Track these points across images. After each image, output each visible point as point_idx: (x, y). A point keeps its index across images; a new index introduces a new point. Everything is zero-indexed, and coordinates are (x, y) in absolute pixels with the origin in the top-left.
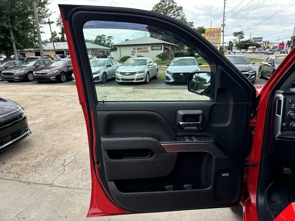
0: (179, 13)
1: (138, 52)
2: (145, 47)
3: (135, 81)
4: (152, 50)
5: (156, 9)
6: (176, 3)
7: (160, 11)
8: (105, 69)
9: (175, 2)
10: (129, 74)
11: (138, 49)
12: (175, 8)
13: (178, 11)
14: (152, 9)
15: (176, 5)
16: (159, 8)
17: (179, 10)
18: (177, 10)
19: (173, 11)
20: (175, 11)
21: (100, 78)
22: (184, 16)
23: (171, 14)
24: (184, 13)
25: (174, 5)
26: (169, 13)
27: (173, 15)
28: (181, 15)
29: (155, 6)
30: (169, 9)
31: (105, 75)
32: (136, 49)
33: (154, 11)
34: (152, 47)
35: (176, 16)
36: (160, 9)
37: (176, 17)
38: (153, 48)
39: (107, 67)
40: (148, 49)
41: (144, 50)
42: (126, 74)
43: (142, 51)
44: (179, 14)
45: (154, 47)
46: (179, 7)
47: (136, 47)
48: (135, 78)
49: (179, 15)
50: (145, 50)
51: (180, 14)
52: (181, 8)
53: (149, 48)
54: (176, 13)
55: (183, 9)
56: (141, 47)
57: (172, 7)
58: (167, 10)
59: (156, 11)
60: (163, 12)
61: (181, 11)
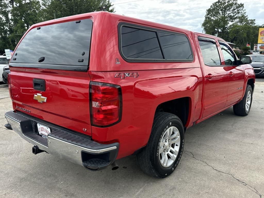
0: (239, 10)
5: (214, 7)
14: (210, 8)
17: (240, 7)
18: (237, 8)
20: (235, 8)
23: (230, 12)
24: (245, 10)
25: (234, 2)
28: (241, 12)
29: (213, 4)
30: (228, 7)
35: (235, 14)
37: (235, 15)
52: (242, 5)
54: (236, 10)
55: (244, 6)
57: (231, 5)
58: (225, 8)
59: (214, 9)
60: (222, 10)
61: (242, 8)
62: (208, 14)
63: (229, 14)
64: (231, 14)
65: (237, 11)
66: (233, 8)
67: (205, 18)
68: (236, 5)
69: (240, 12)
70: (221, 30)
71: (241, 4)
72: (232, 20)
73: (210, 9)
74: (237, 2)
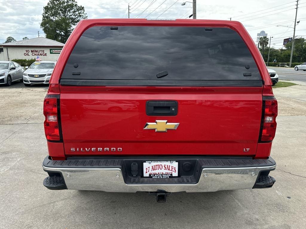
1: (33, 54)
2: (42, 49)
3: (44, 83)
4: (51, 53)
5: (52, 5)
6: (76, 2)
7: (58, 9)
8: (9, 72)
9: (74, 1)
10: (38, 76)
11: (32, 51)
12: (75, 7)
13: (80, 12)
14: (47, 5)
15: (77, 4)
16: (55, 5)
17: (81, 10)
18: (78, 10)
19: (73, 11)
20: (76, 10)
21: (5, 80)
22: (86, 17)
23: (71, 14)
24: (86, 14)
25: (74, 3)
26: (68, 12)
27: (74, 15)
28: (83, 16)
29: (50, 2)
30: (68, 8)
31: (9, 78)
32: (30, 51)
33: (50, 7)
34: (50, 50)
35: (77, 16)
36: (57, 7)
37: (76, 18)
38: (52, 51)
39: (10, 70)
40: (45, 52)
41: (40, 53)
42: (35, 76)
43: (38, 54)
44: (80, 14)
45: (54, 50)
46: (80, 6)
47: (30, 50)
48: (45, 80)
49: (80, 16)
50: (42, 53)
51: (82, 14)
52: (82, 8)
53: (47, 51)
54: (77, 13)
55: (85, 9)
56: (36, 49)
57: (72, 6)
58: (65, 8)
59: (52, 8)
60: (61, 10)
61: (83, 11)
62: (46, 13)
63: (70, 16)
64: (73, 16)
65: (79, 13)
66: (73, 9)
67: (42, 17)
68: (76, 7)
69: (81, 15)
70: (64, 32)
71: (81, 6)
72: (74, 22)
73: (47, 7)
74: (76, 3)
